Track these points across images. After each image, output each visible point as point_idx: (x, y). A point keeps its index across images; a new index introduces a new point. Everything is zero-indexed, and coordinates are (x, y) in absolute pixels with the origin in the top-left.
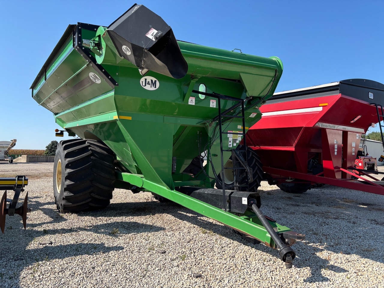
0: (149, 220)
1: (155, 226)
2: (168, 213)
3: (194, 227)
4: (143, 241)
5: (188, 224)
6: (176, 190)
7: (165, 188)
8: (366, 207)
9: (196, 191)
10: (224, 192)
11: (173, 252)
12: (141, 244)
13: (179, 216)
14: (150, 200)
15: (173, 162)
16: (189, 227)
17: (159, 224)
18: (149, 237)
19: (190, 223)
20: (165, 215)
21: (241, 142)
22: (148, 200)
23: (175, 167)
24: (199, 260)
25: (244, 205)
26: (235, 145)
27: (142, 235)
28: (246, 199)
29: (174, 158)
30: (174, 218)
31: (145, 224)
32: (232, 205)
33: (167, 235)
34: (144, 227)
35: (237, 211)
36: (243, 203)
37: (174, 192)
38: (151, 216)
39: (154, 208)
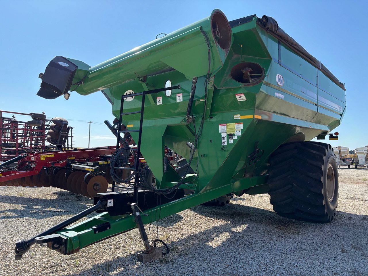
21: (241, 138)
26: (231, 142)
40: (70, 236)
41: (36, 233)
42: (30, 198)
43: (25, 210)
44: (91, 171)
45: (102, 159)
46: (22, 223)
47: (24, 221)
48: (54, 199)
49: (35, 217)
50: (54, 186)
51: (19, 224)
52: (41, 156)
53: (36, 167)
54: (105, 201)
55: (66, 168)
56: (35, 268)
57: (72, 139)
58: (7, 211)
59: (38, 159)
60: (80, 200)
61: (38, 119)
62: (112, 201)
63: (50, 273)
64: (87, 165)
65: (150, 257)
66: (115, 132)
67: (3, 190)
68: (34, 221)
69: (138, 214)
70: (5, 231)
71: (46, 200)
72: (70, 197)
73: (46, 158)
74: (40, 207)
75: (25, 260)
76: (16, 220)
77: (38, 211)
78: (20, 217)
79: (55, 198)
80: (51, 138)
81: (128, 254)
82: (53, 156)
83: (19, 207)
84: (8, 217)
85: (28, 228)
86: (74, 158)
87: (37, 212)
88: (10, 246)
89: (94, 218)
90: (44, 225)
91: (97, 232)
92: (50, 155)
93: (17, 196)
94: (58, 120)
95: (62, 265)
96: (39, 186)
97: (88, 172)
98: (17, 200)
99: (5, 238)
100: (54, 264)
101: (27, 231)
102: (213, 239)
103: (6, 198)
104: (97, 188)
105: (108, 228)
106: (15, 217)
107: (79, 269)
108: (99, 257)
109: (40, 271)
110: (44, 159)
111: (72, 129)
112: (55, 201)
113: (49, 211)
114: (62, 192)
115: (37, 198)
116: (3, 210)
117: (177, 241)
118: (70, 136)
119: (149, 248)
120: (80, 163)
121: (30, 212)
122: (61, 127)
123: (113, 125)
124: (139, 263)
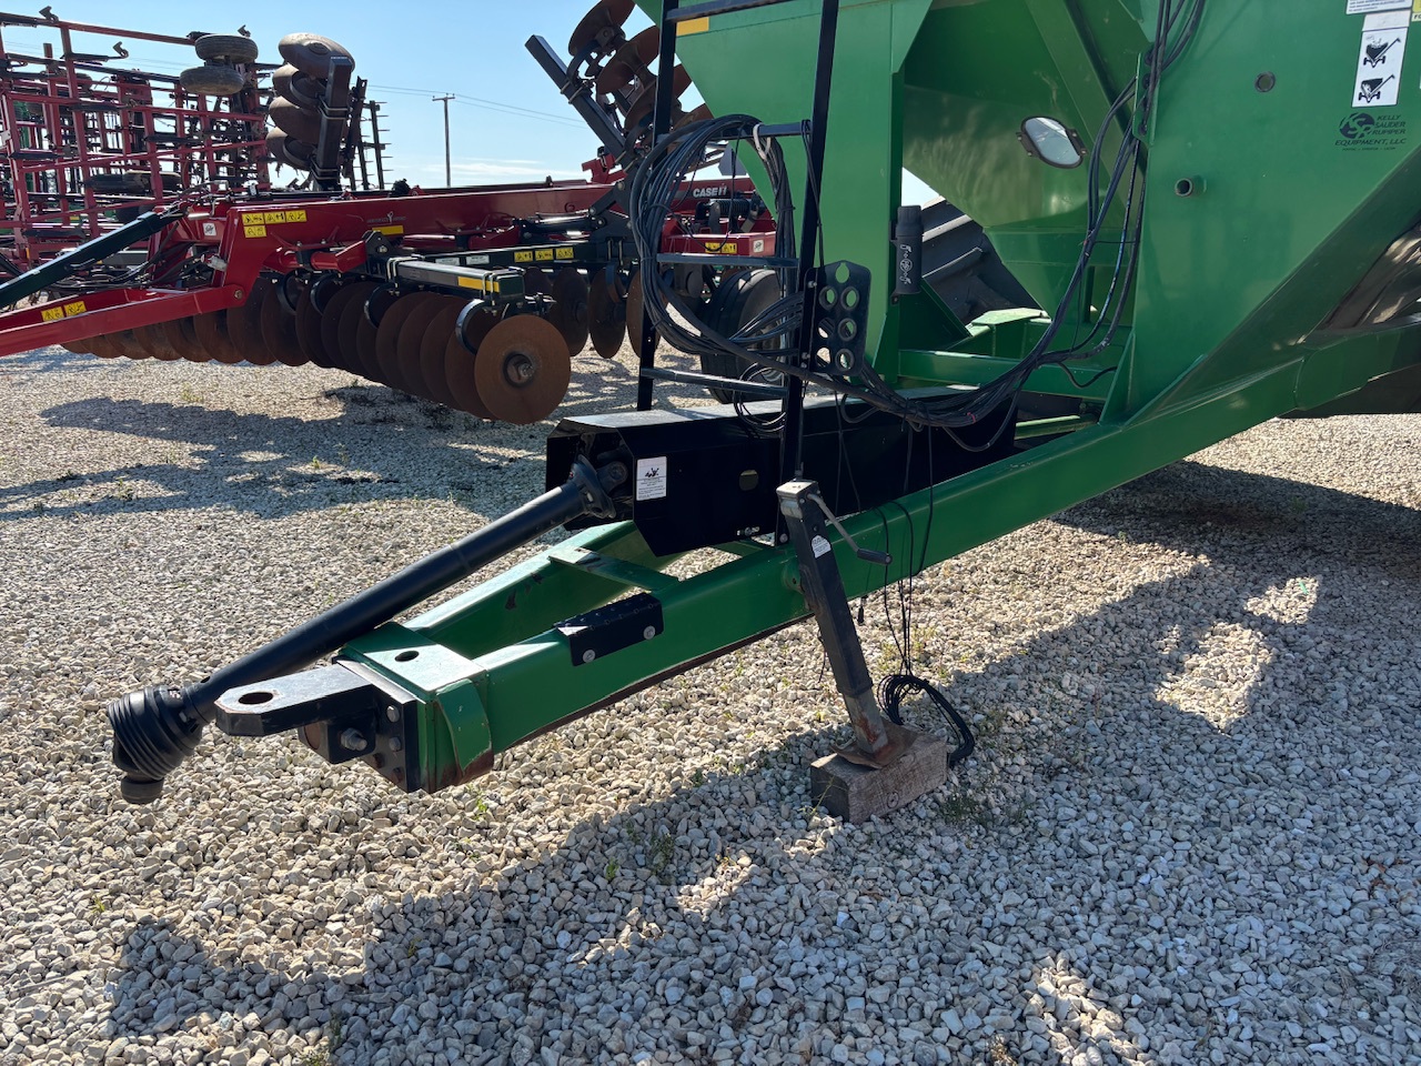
15: (893, 237)
23: (904, 265)
40: (428, 688)
41: (255, 591)
42: (229, 414)
43: (209, 468)
44: (488, 292)
45: (527, 234)
46: (190, 538)
47: (200, 528)
48: (329, 421)
49: (249, 506)
50: (324, 362)
51: (178, 543)
52: (244, 216)
53: (228, 268)
54: (618, 464)
55: (368, 278)
56: (251, 825)
57: (379, 158)
58: (128, 472)
59: (234, 231)
60: (443, 428)
61: (227, 62)
62: (660, 464)
63: (335, 871)
64: (463, 263)
65: (885, 788)
66: (580, 95)
67: (119, 375)
68: (246, 527)
69: (820, 546)
70: (111, 581)
71: (297, 421)
72: (395, 410)
73: (269, 227)
74: (273, 456)
75: (199, 770)
76: (167, 518)
77: (264, 476)
78: (184, 503)
79: (333, 416)
80: (287, 140)
81: (744, 749)
82: (300, 216)
83: (182, 454)
84: (130, 504)
85: (218, 566)
86: (399, 230)
87: (260, 482)
88: (126, 674)
89: (552, 560)
90: (291, 552)
91: (589, 655)
92: (288, 213)
93: (175, 401)
94: (306, 43)
95: (396, 815)
96: (262, 360)
97: (471, 294)
98: (175, 423)
99: (105, 622)
100: (353, 807)
101: (215, 578)
102: (1177, 667)
103: (130, 411)
104: (520, 377)
105: (650, 632)
106: (160, 505)
107: (497, 845)
108: (590, 763)
109: (278, 853)
110: (263, 233)
111: (378, 113)
112: (334, 429)
113: (313, 479)
114: (362, 388)
115: (260, 410)
116: (111, 468)
117: (980, 670)
118: (370, 145)
119: (876, 737)
120: (430, 251)
121: (230, 479)
122: (325, 84)
123: (566, 59)
124: (829, 820)
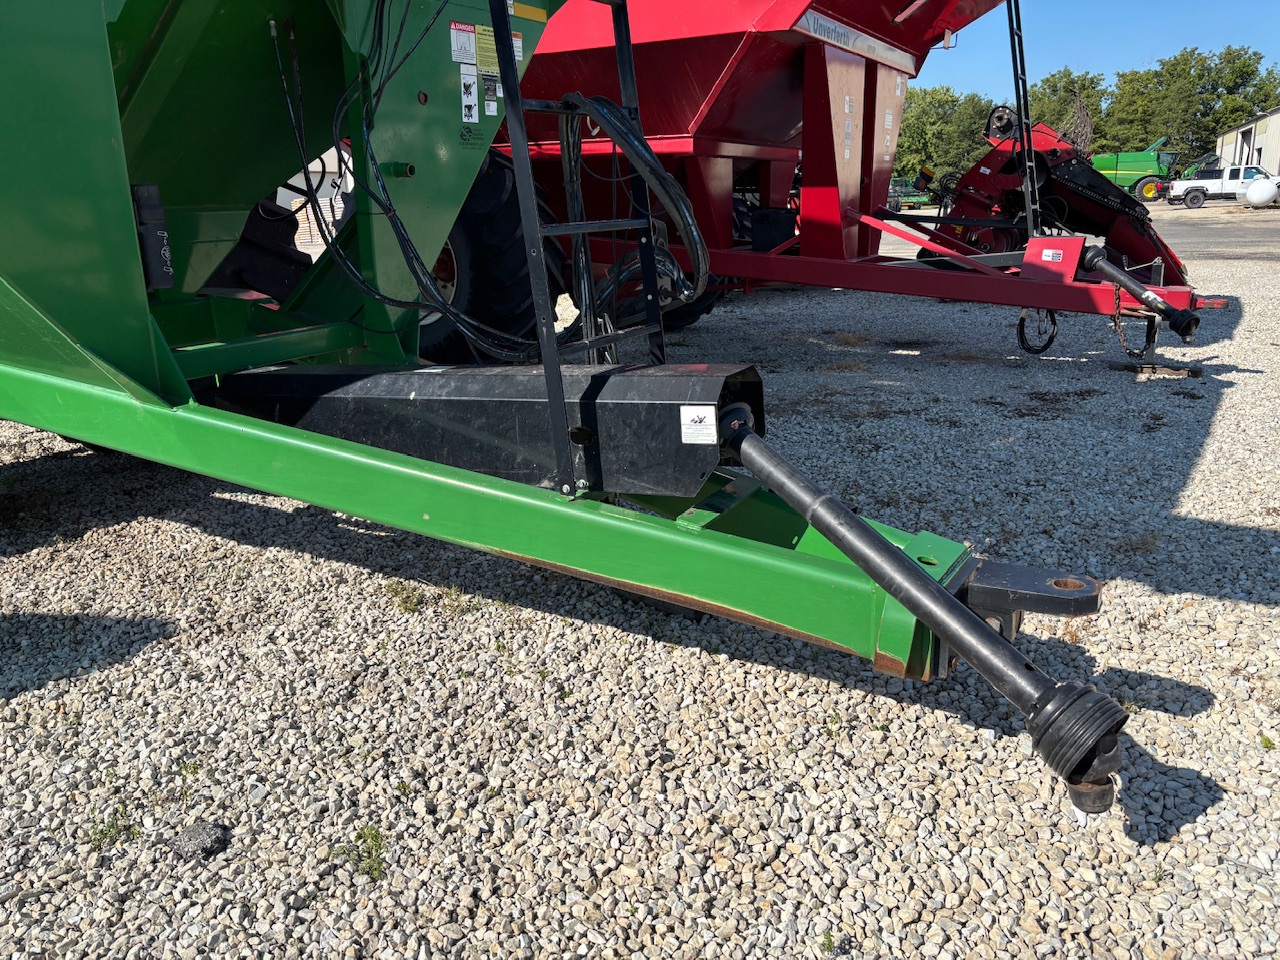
0: (49, 579)
1: (99, 619)
2: (160, 513)
3: (342, 581)
4: (38, 761)
5: (298, 565)
6: (201, 400)
7: (123, 397)
8: (917, 353)
9: (339, 394)
10: (555, 381)
11: (280, 823)
12: (28, 806)
13: (228, 519)
14: (33, 452)
15: (140, 223)
16: (309, 582)
17: (120, 600)
18: (78, 716)
19: (307, 556)
20: (142, 528)
22: (23, 447)
23: (166, 253)
24: (479, 839)
25: (695, 448)
26: (492, 108)
27: (20, 720)
28: (709, 413)
29: (143, 192)
30: (207, 539)
31: (34, 615)
32: (608, 457)
33: (198, 677)
34: (24, 643)
35: (648, 488)
36: (685, 440)
37: (192, 414)
38: (60, 546)
39: (69, 493)
